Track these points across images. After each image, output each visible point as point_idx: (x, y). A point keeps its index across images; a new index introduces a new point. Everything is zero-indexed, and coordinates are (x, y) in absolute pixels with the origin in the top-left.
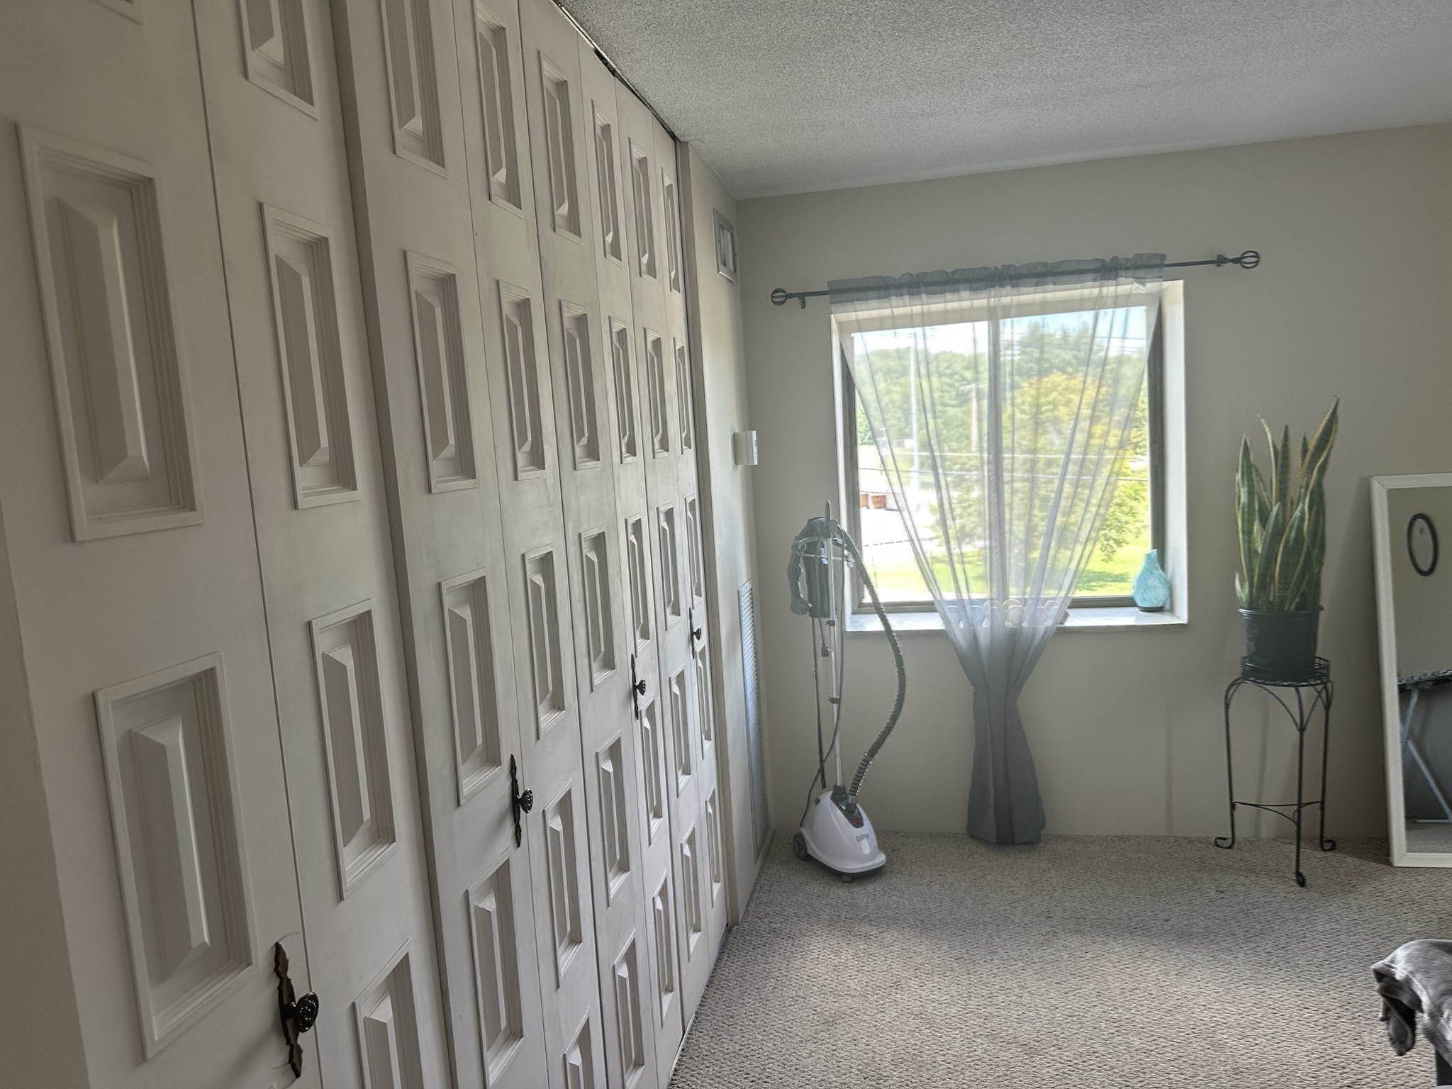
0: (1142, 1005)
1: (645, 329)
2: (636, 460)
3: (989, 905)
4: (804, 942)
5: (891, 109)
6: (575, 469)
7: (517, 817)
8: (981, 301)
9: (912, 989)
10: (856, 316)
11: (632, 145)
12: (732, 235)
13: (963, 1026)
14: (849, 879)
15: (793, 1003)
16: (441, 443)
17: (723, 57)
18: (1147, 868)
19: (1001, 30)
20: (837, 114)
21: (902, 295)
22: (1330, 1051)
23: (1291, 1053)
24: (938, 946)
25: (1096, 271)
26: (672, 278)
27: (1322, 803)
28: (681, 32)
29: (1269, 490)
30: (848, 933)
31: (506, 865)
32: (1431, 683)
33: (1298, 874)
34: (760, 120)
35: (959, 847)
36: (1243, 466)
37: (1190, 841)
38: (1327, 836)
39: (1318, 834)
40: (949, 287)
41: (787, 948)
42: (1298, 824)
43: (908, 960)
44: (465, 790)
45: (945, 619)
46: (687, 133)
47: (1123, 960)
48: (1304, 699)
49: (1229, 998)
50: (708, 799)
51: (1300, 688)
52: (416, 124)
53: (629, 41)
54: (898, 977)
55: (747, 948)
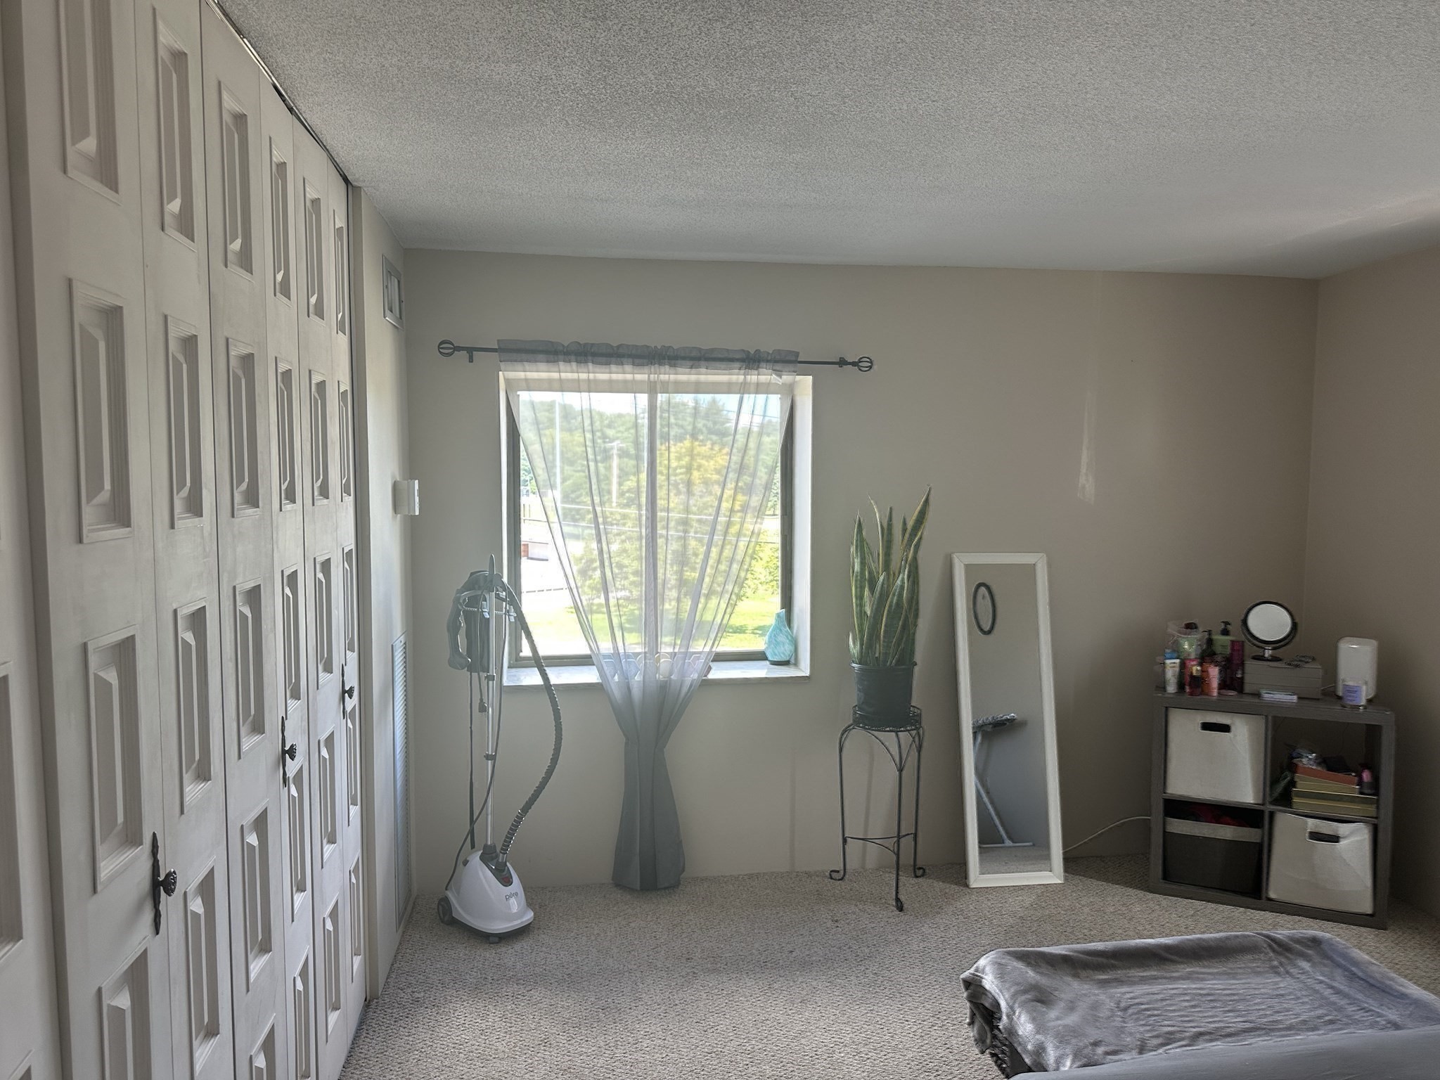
0: (772, 1035)
1: (310, 371)
2: (295, 508)
3: (633, 953)
4: (450, 1009)
5: (569, 190)
6: (233, 516)
7: (157, 902)
8: (641, 376)
9: (561, 1045)
10: (525, 375)
11: (306, 185)
12: (399, 282)
13: (610, 1075)
14: (497, 939)
15: (437, 1074)
16: (96, 488)
17: (411, 115)
18: (775, 904)
19: (676, 139)
20: (517, 185)
21: (570, 362)
22: (927, 1057)
23: (896, 1063)
24: (585, 998)
25: (742, 360)
26: (339, 320)
27: (916, 835)
28: (371, 86)
29: (877, 561)
30: (496, 995)
31: (143, 958)
32: (991, 726)
33: (898, 900)
34: (440, 179)
35: (605, 896)
36: (857, 541)
37: (809, 875)
38: (919, 864)
39: (912, 863)
40: (613, 360)
41: (432, 1017)
42: (898, 855)
43: (556, 1015)
44: (103, 874)
45: (601, 672)
46: (361, 179)
47: (755, 994)
48: (902, 742)
49: (845, 1019)
50: (352, 869)
51: (899, 733)
52: (90, 145)
53: (313, 84)
54: (547, 1034)
55: (388, 1022)
